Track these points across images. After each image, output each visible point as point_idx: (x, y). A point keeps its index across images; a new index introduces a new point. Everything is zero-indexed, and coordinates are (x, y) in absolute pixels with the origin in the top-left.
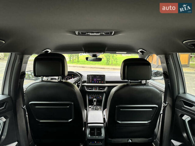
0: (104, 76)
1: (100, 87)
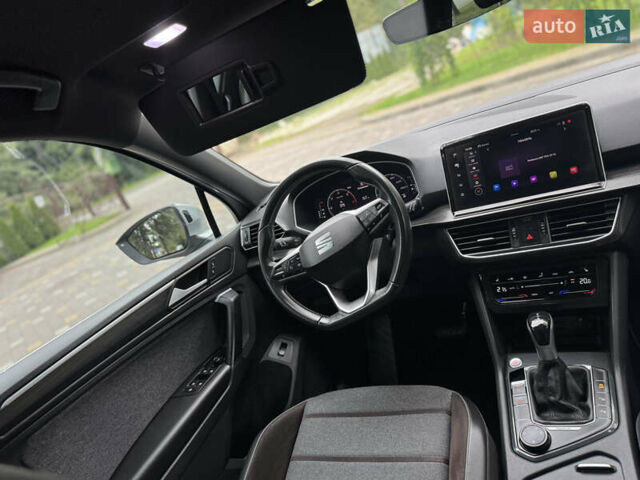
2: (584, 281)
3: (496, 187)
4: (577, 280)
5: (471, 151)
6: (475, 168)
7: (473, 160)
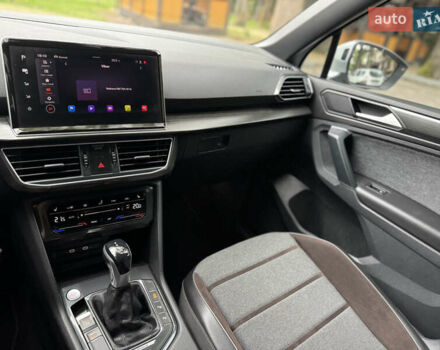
2: (137, 206)
3: (72, 108)
4: (131, 206)
5: (45, 59)
6: (47, 80)
7: (47, 71)
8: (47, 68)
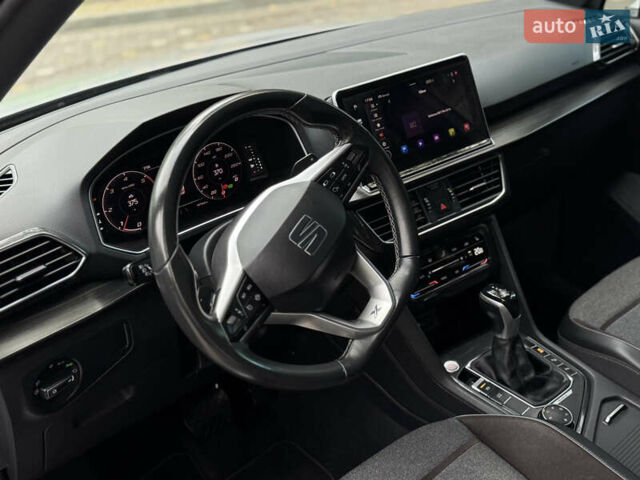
0: (462, 64)
1: (461, 176)
2: (479, 251)
3: (404, 149)
4: (473, 252)
5: (372, 102)
6: (379, 125)
7: (376, 115)
8: (376, 112)
